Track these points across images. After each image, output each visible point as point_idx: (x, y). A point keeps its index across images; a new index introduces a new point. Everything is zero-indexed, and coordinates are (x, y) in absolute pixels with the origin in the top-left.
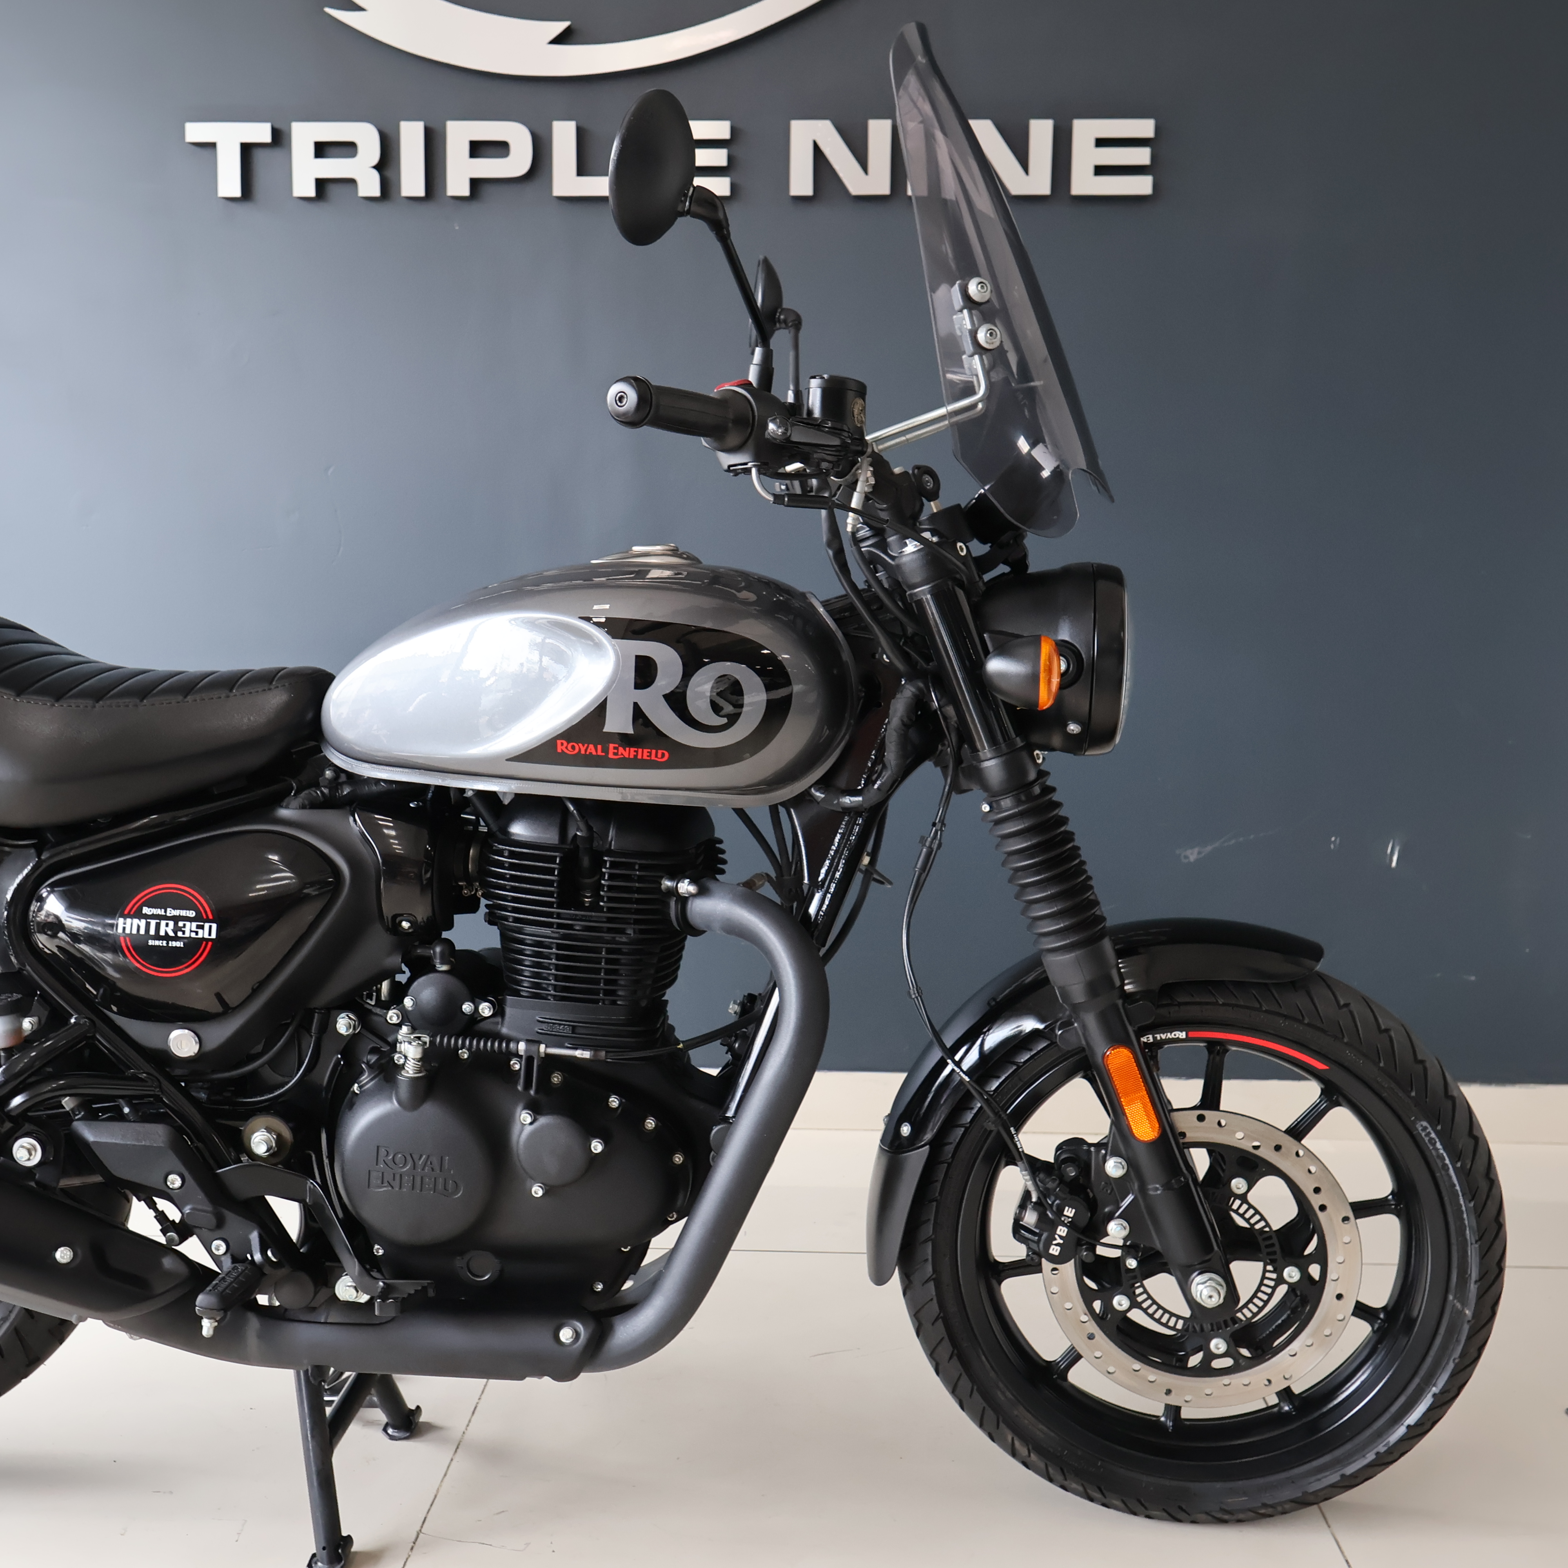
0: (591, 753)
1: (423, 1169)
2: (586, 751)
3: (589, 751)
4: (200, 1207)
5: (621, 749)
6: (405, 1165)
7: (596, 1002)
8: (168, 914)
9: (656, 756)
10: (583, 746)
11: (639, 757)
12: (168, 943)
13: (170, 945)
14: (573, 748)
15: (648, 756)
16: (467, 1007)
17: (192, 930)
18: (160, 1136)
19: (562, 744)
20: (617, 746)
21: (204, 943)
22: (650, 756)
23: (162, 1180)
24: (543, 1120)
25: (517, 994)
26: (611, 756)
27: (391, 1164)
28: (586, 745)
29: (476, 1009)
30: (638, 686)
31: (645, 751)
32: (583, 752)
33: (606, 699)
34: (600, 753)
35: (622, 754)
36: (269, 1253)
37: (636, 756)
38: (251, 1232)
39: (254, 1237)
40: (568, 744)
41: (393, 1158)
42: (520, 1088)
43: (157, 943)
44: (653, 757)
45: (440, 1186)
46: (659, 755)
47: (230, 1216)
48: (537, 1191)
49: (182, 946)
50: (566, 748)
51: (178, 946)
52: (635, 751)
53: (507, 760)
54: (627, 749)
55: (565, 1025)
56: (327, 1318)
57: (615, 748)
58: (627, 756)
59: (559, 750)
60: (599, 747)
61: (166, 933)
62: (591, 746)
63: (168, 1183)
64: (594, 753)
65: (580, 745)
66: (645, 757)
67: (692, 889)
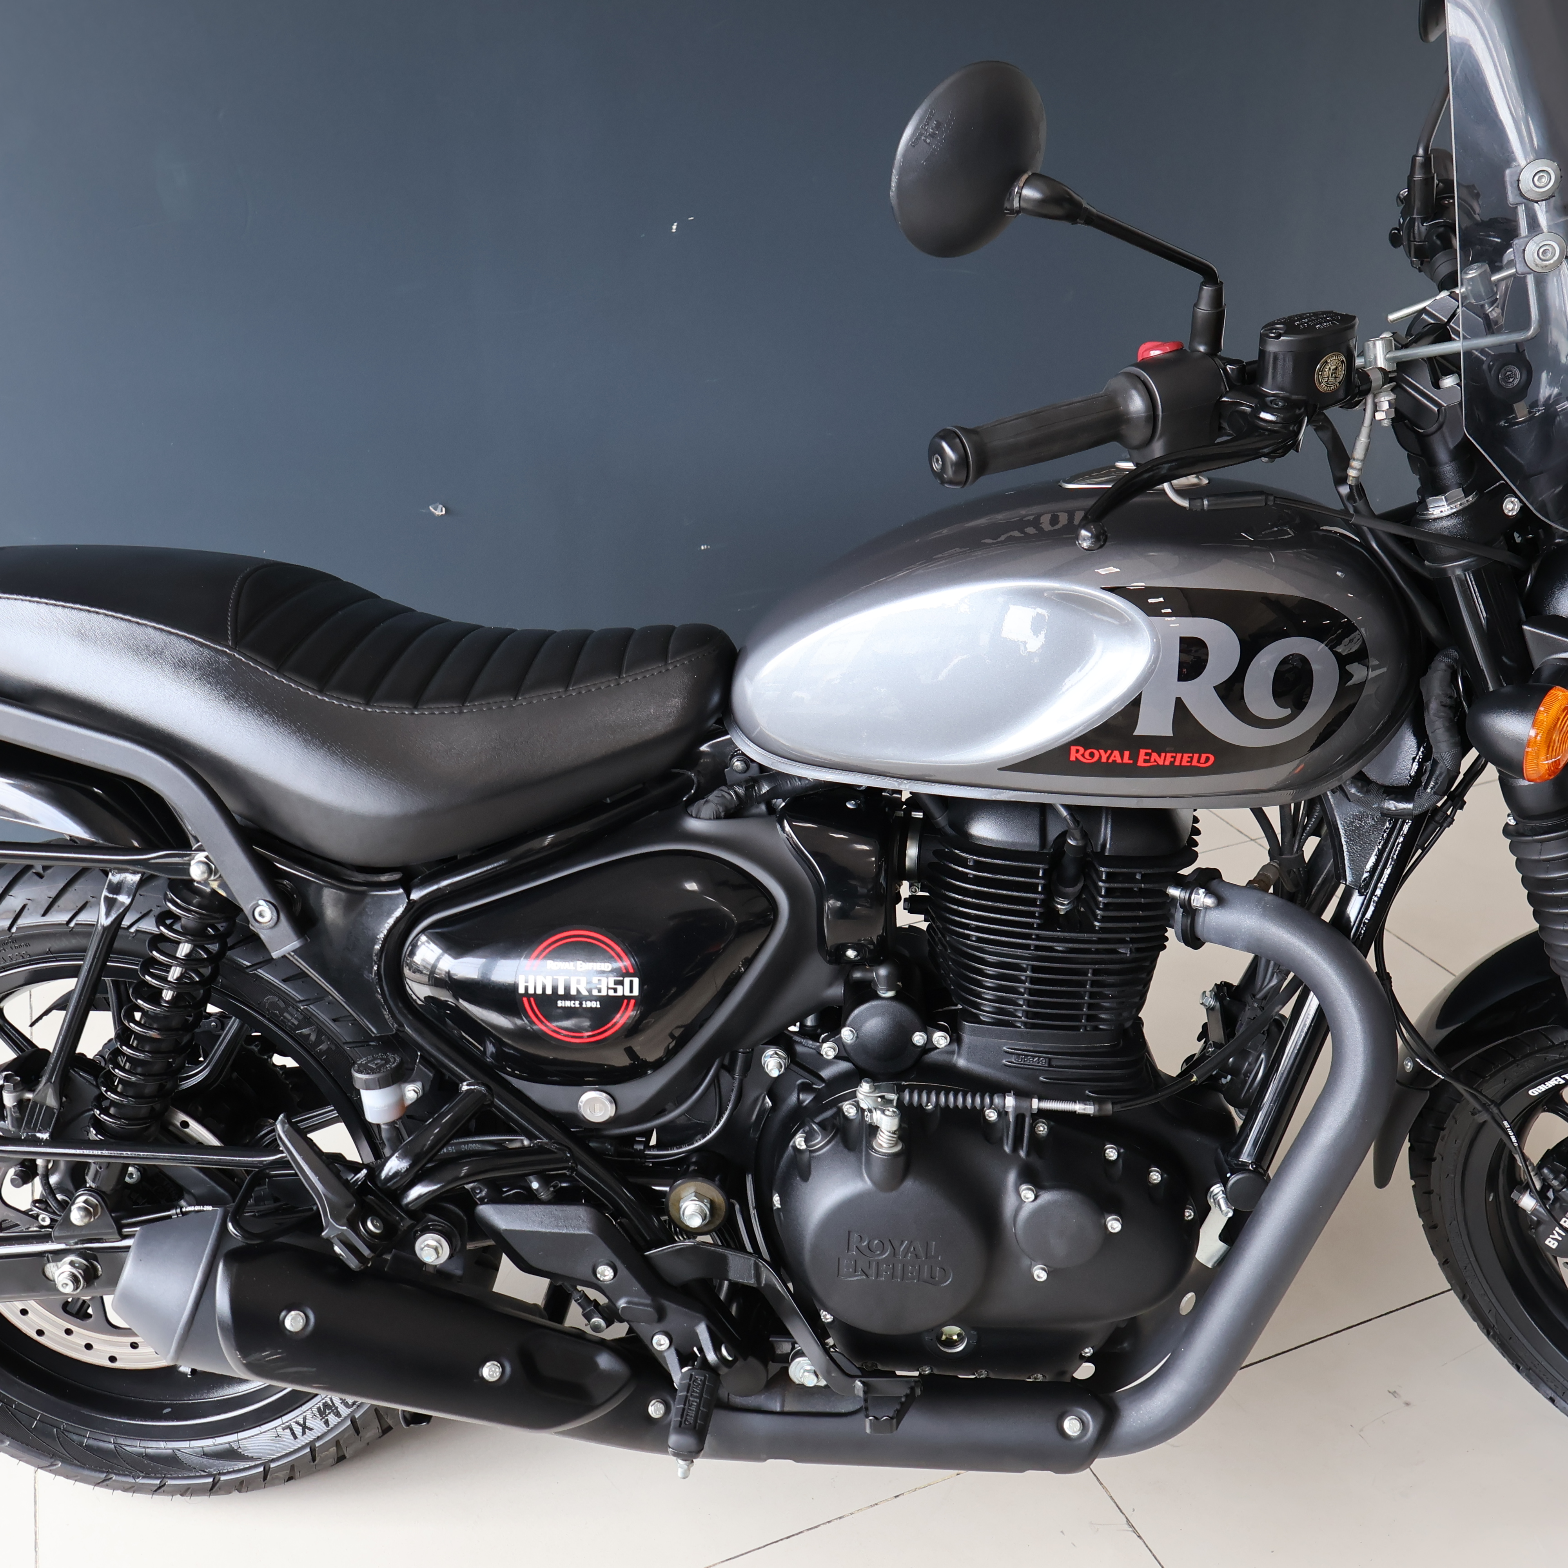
0: (1114, 761)
1: (905, 1256)
2: (1108, 758)
3: (1112, 758)
4: (636, 1300)
5: (1155, 756)
6: (882, 1253)
7: (1077, 1028)
8: (579, 969)
9: (1199, 761)
10: (1106, 753)
11: (1177, 763)
12: (581, 1004)
13: (584, 1006)
14: (1092, 755)
15: (1188, 762)
16: (919, 1038)
17: (610, 986)
18: (583, 1221)
19: (1077, 751)
20: (1150, 751)
21: (626, 1001)
22: (1191, 762)
23: (590, 1272)
24: (1047, 1197)
25: (976, 1019)
26: (1140, 763)
27: (867, 1252)
28: (1109, 752)
29: (929, 1040)
30: (1182, 677)
31: (1186, 755)
32: (1104, 760)
33: (1140, 695)
34: (1126, 760)
35: (1155, 761)
36: (724, 1352)
37: (1172, 763)
38: (697, 1324)
39: (702, 1331)
40: (1085, 750)
41: (868, 1244)
42: (1007, 1149)
43: (568, 1004)
44: (1195, 763)
45: (926, 1274)
46: (1203, 760)
47: (670, 1306)
48: (1040, 1274)
49: (599, 1006)
50: (1083, 755)
51: (594, 1006)
52: (1172, 757)
53: (999, 769)
54: (1163, 755)
55: (1040, 1057)
56: (783, 1406)
57: (1146, 754)
58: (1161, 763)
59: (1073, 758)
60: (1127, 753)
61: (578, 991)
62: (1116, 753)
63: (599, 1276)
64: (1119, 761)
65: (1102, 752)
66: (1184, 763)
67: (1209, 901)
